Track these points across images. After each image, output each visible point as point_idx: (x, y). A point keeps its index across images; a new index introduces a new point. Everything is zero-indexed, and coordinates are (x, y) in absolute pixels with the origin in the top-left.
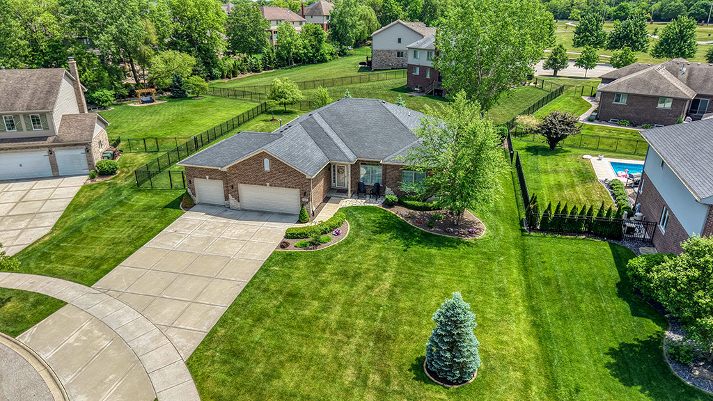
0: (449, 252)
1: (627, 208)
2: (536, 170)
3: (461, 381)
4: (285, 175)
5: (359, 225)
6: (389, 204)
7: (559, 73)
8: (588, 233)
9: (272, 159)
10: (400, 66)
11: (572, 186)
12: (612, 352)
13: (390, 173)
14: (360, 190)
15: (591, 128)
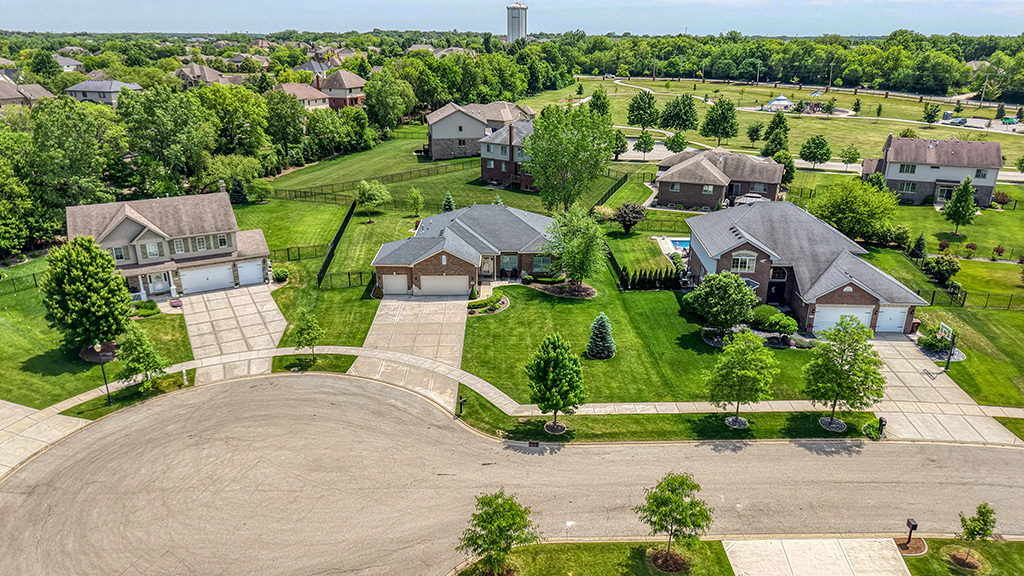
0: (580, 306)
1: (683, 270)
2: (619, 251)
3: (609, 357)
4: (457, 266)
5: (514, 297)
6: (526, 282)
7: (620, 157)
8: (661, 288)
9: (449, 256)
10: (463, 155)
11: (647, 260)
12: (678, 339)
13: (526, 260)
14: (502, 275)
15: (654, 213)
